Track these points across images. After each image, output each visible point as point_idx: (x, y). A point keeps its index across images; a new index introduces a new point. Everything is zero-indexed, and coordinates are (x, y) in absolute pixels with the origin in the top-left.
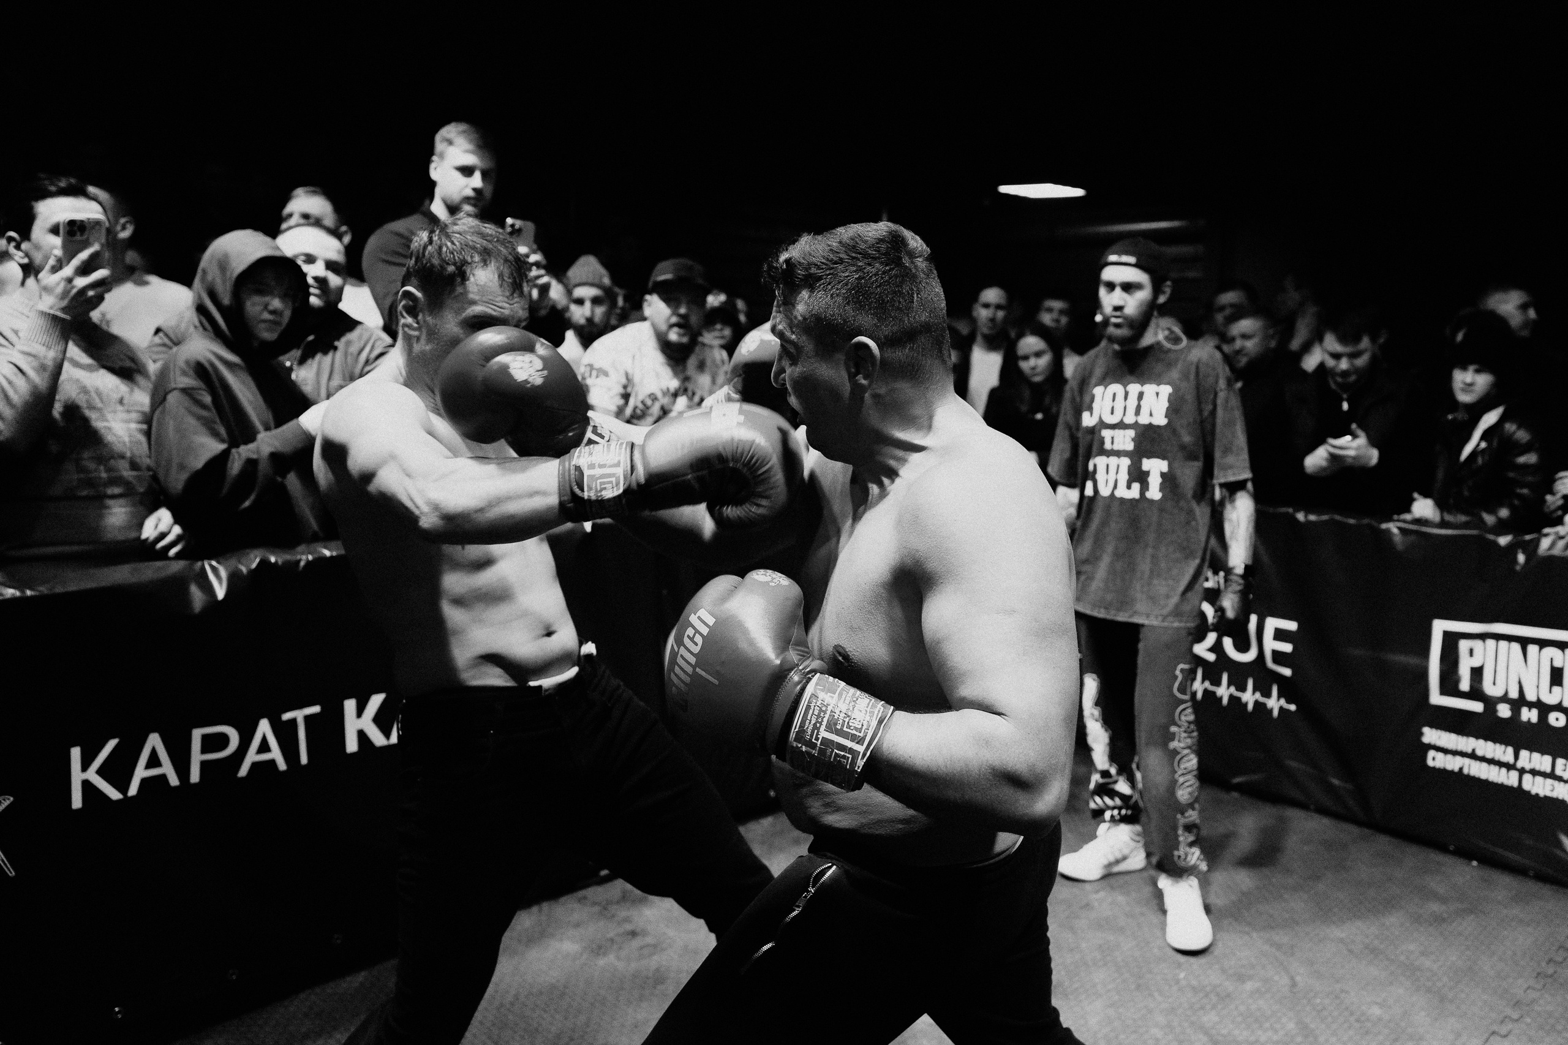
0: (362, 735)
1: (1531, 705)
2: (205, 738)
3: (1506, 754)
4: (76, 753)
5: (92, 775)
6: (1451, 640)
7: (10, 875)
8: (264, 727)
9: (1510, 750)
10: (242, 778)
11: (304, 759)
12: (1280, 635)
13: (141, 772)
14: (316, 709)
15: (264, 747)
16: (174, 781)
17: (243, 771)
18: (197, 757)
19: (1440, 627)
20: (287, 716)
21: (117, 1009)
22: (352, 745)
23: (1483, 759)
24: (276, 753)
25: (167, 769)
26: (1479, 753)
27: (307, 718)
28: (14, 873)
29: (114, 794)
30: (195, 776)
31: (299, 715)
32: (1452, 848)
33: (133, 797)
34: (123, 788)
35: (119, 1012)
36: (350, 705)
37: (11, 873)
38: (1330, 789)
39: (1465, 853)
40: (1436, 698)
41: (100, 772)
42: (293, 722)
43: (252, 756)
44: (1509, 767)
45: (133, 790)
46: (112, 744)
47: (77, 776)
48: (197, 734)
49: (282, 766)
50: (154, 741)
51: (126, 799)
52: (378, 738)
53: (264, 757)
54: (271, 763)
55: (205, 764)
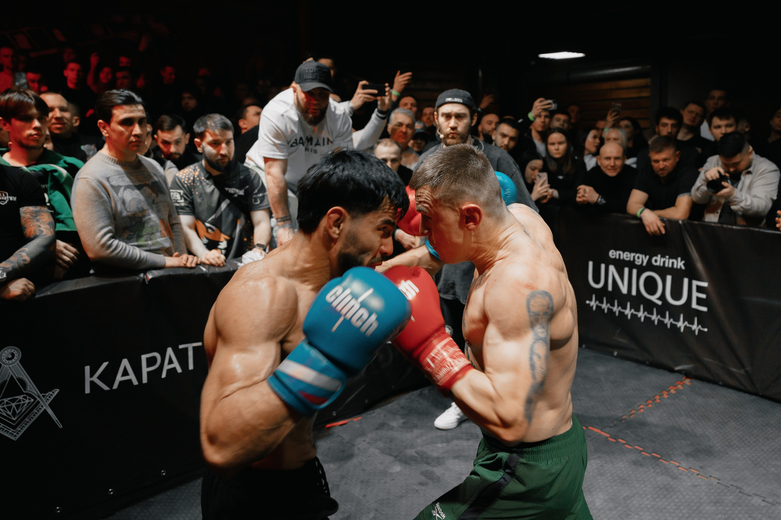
2: (148, 359)
4: (87, 369)
5: (95, 379)
7: (60, 427)
8: (170, 351)
10: (164, 378)
11: (191, 367)
12: (700, 289)
13: (119, 378)
14: (199, 344)
15: (171, 362)
16: (135, 382)
17: (164, 375)
18: (145, 370)
20: (181, 347)
21: (110, 490)
24: (176, 365)
25: (132, 376)
27: (194, 348)
28: (62, 426)
29: (106, 388)
30: (145, 380)
31: (190, 347)
33: (115, 390)
34: (110, 385)
35: (111, 491)
37: (61, 426)
38: (731, 374)
41: (99, 378)
42: (186, 350)
43: (166, 367)
45: (115, 386)
46: (105, 364)
47: (88, 379)
48: (144, 357)
49: (179, 370)
50: (125, 363)
51: (112, 391)
53: (171, 366)
54: (174, 369)
55: (149, 373)
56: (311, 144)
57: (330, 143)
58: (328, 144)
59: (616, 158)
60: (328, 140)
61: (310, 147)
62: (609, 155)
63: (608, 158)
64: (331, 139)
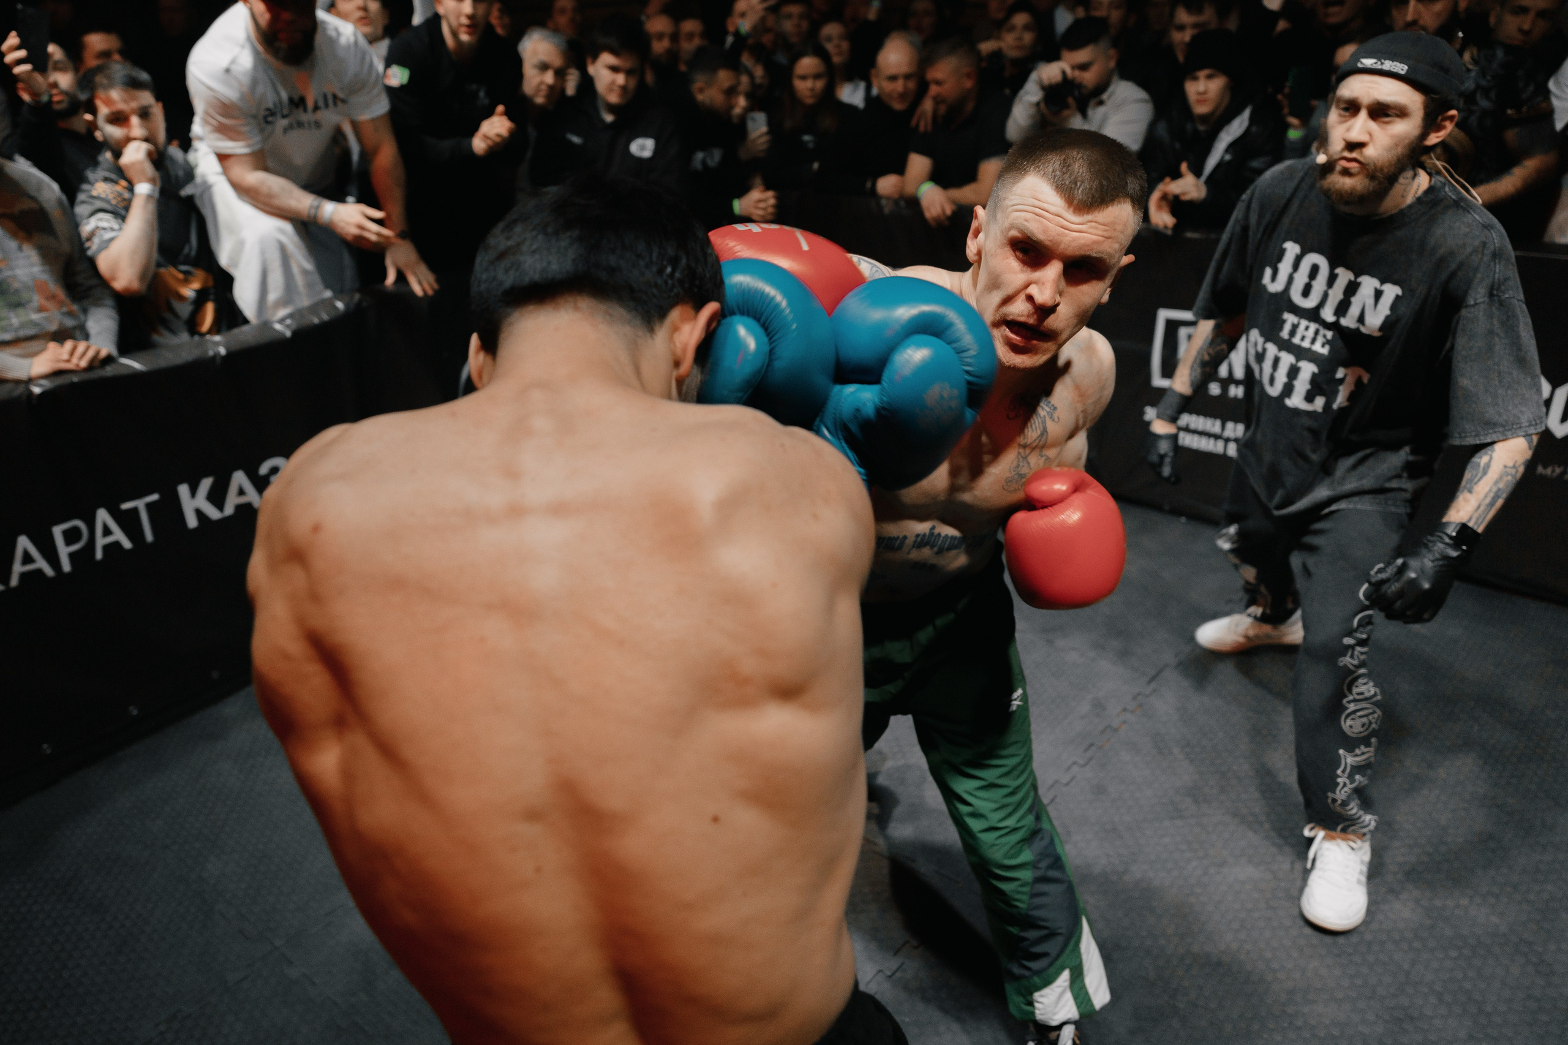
0: (199, 513)
1: (1237, 383)
2: (66, 533)
3: (1214, 426)
6: (1172, 327)
8: (103, 516)
9: (1218, 423)
10: (101, 560)
11: (149, 536)
13: (18, 568)
14: (155, 497)
15: (107, 532)
16: (49, 571)
17: (99, 555)
18: (64, 551)
19: (1164, 315)
20: (126, 506)
21: (45, 746)
22: (192, 522)
23: (1195, 432)
24: (119, 535)
25: (41, 564)
26: (1192, 426)
27: (149, 506)
30: (66, 567)
31: (140, 504)
32: (1167, 508)
33: (14, 588)
36: (183, 490)
39: (1176, 512)
40: (1158, 381)
42: (135, 510)
43: (101, 541)
44: (1217, 437)
45: (14, 582)
48: (58, 531)
49: (127, 544)
50: (23, 542)
51: (9, 591)
52: (213, 513)
53: (110, 539)
54: (117, 544)
55: (72, 556)
56: (305, 110)
57: (339, 103)
58: (335, 104)
59: (907, 77)
60: (335, 97)
61: (304, 117)
62: (892, 71)
63: (893, 78)
64: (340, 95)
